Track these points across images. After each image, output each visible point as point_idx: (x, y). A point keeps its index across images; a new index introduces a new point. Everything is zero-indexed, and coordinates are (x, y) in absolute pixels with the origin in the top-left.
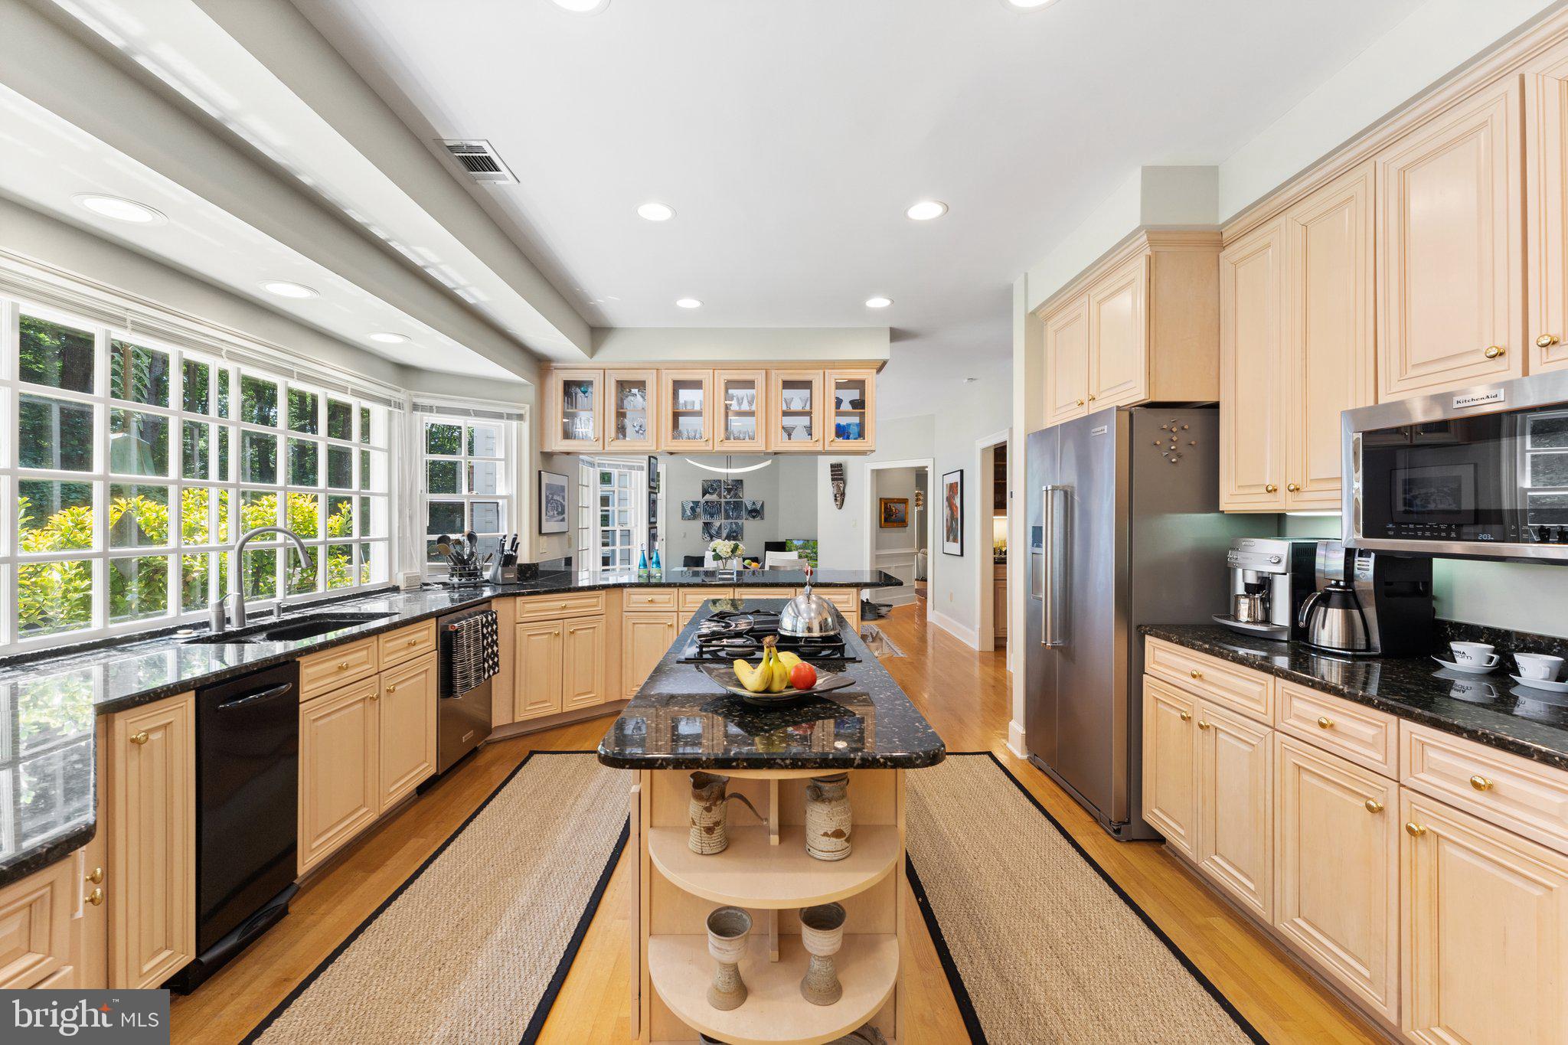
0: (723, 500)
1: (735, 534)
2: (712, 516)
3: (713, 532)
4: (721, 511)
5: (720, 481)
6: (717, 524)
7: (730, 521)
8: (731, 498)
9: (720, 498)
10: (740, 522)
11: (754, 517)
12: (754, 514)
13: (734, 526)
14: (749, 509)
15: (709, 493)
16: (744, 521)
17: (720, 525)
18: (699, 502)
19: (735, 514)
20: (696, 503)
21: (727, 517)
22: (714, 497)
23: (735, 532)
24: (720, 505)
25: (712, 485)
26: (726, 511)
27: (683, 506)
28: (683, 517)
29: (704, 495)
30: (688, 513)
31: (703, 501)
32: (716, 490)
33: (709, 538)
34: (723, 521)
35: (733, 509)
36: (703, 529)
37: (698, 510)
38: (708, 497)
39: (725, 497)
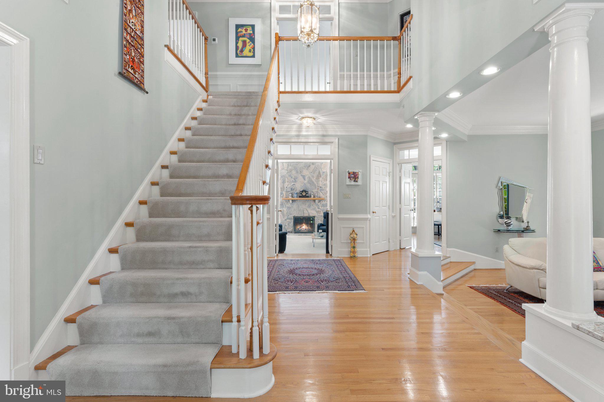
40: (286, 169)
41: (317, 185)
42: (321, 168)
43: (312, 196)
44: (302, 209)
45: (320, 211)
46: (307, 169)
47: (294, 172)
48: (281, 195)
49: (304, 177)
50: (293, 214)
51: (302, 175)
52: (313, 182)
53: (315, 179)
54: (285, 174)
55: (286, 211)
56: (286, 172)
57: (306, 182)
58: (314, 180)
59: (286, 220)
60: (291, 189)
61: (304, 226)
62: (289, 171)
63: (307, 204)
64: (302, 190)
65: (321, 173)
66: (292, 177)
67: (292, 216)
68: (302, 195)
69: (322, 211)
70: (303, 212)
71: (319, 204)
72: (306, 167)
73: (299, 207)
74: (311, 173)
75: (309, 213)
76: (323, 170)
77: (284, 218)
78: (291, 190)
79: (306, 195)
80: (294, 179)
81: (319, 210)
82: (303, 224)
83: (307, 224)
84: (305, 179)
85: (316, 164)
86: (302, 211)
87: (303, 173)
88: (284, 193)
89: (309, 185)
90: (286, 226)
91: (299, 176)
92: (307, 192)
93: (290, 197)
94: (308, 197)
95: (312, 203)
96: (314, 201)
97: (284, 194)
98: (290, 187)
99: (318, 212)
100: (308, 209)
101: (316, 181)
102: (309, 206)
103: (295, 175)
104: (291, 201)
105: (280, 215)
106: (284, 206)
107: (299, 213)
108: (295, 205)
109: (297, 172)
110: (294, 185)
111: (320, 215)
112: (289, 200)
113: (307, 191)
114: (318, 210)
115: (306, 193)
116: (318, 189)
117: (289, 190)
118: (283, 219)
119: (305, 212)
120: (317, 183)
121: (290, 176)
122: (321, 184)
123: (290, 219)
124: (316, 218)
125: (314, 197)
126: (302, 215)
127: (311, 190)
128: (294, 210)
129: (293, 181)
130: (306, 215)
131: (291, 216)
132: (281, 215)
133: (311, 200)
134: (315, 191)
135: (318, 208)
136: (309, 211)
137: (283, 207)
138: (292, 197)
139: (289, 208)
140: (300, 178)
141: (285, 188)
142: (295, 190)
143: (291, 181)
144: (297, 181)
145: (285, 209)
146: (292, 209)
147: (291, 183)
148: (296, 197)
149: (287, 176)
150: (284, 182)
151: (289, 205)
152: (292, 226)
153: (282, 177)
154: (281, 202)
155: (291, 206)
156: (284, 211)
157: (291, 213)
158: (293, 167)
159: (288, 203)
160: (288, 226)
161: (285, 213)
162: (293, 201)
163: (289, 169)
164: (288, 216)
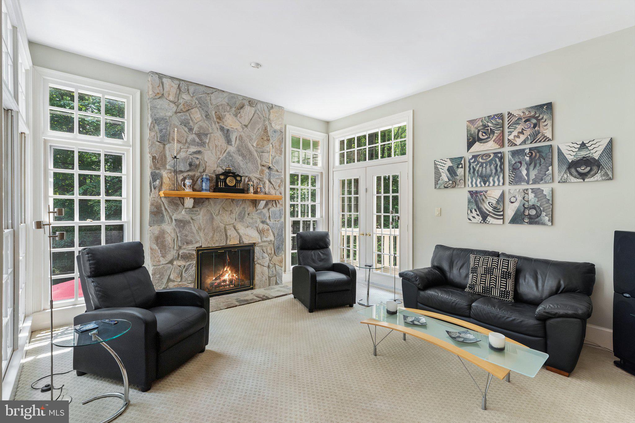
0: (507, 150)
1: (533, 212)
2: (485, 179)
3: (486, 207)
4: (503, 170)
5: (501, 116)
6: (494, 193)
7: (524, 186)
8: (524, 142)
9: (503, 145)
10: (546, 188)
11: (583, 176)
12: (583, 169)
13: (531, 196)
14: (570, 158)
15: (480, 140)
16: (556, 185)
17: (503, 195)
18: (461, 158)
19: (533, 174)
20: (458, 161)
21: (517, 179)
22: (490, 146)
23: (534, 207)
24: (502, 159)
25: (485, 126)
26: (515, 169)
27: (436, 168)
28: (436, 183)
29: (470, 145)
30: (445, 177)
31: (468, 156)
32: (492, 132)
33: (479, 218)
34: (507, 187)
35: (529, 165)
36: (469, 202)
37: (460, 171)
38: (478, 148)
39: (513, 144)
40: (171, 98)
41: (259, 161)
42: (269, 119)
43: (252, 190)
44: (222, 225)
45: (268, 230)
46: (236, 115)
47: (197, 115)
48: (154, 180)
49: (227, 133)
50: (197, 242)
51: (222, 129)
52: (251, 153)
53: (255, 145)
54: (169, 114)
55: (173, 235)
56: (174, 108)
57: (232, 149)
58: (252, 145)
59: (171, 262)
60: (190, 165)
61: (227, 275)
62: (181, 107)
63: (237, 210)
64: (220, 171)
65: (270, 133)
66: (191, 130)
67: (191, 249)
68: (226, 184)
69: (272, 228)
70: (226, 235)
71: (265, 211)
72: (234, 109)
73: (212, 219)
74: (246, 126)
75: (240, 237)
76: (273, 125)
77: (163, 257)
78: (188, 168)
79: (235, 186)
80: (199, 135)
81: (266, 227)
82: (225, 269)
83: (235, 267)
84: (229, 142)
85: (259, 106)
86: (223, 230)
87: (226, 123)
88: (165, 174)
89: (240, 158)
90: (174, 281)
91: (212, 129)
92: (238, 178)
93: (188, 190)
94: (242, 191)
95: (250, 209)
96: (255, 203)
97: (166, 180)
98: (185, 159)
99: (261, 232)
100: (239, 226)
101: (256, 151)
102: (241, 218)
103: (201, 123)
104: (189, 203)
105: (151, 249)
106: (167, 218)
107: (212, 237)
108: (201, 216)
109: (207, 116)
110: (199, 152)
111: (268, 239)
112: (182, 199)
113: (238, 176)
114: (261, 226)
115: (236, 180)
116: (262, 172)
117: (182, 167)
118: (163, 261)
119: (231, 233)
120: (261, 157)
121: (185, 123)
122: (268, 159)
123: (185, 257)
124: (257, 249)
125: (256, 192)
126: (223, 244)
127: (247, 175)
128: (200, 229)
129: (194, 141)
130: (233, 241)
131: (190, 247)
132: (155, 247)
133: (244, 201)
134: (255, 176)
135: (263, 222)
136: (242, 230)
137: (162, 221)
138: (194, 190)
139: (182, 224)
140: (217, 137)
141: (169, 158)
142: (201, 169)
143: (189, 140)
144: (207, 145)
145: (169, 228)
146: (193, 227)
147: (188, 147)
148: (206, 190)
149: (176, 121)
150: (164, 140)
151: (182, 214)
152: (190, 278)
153: (156, 121)
154: (152, 205)
155: (188, 218)
156: (166, 236)
157: (189, 238)
158: (194, 98)
159: (181, 207)
160: (179, 280)
161: (169, 239)
162: (198, 202)
163: (181, 101)
164: (180, 248)
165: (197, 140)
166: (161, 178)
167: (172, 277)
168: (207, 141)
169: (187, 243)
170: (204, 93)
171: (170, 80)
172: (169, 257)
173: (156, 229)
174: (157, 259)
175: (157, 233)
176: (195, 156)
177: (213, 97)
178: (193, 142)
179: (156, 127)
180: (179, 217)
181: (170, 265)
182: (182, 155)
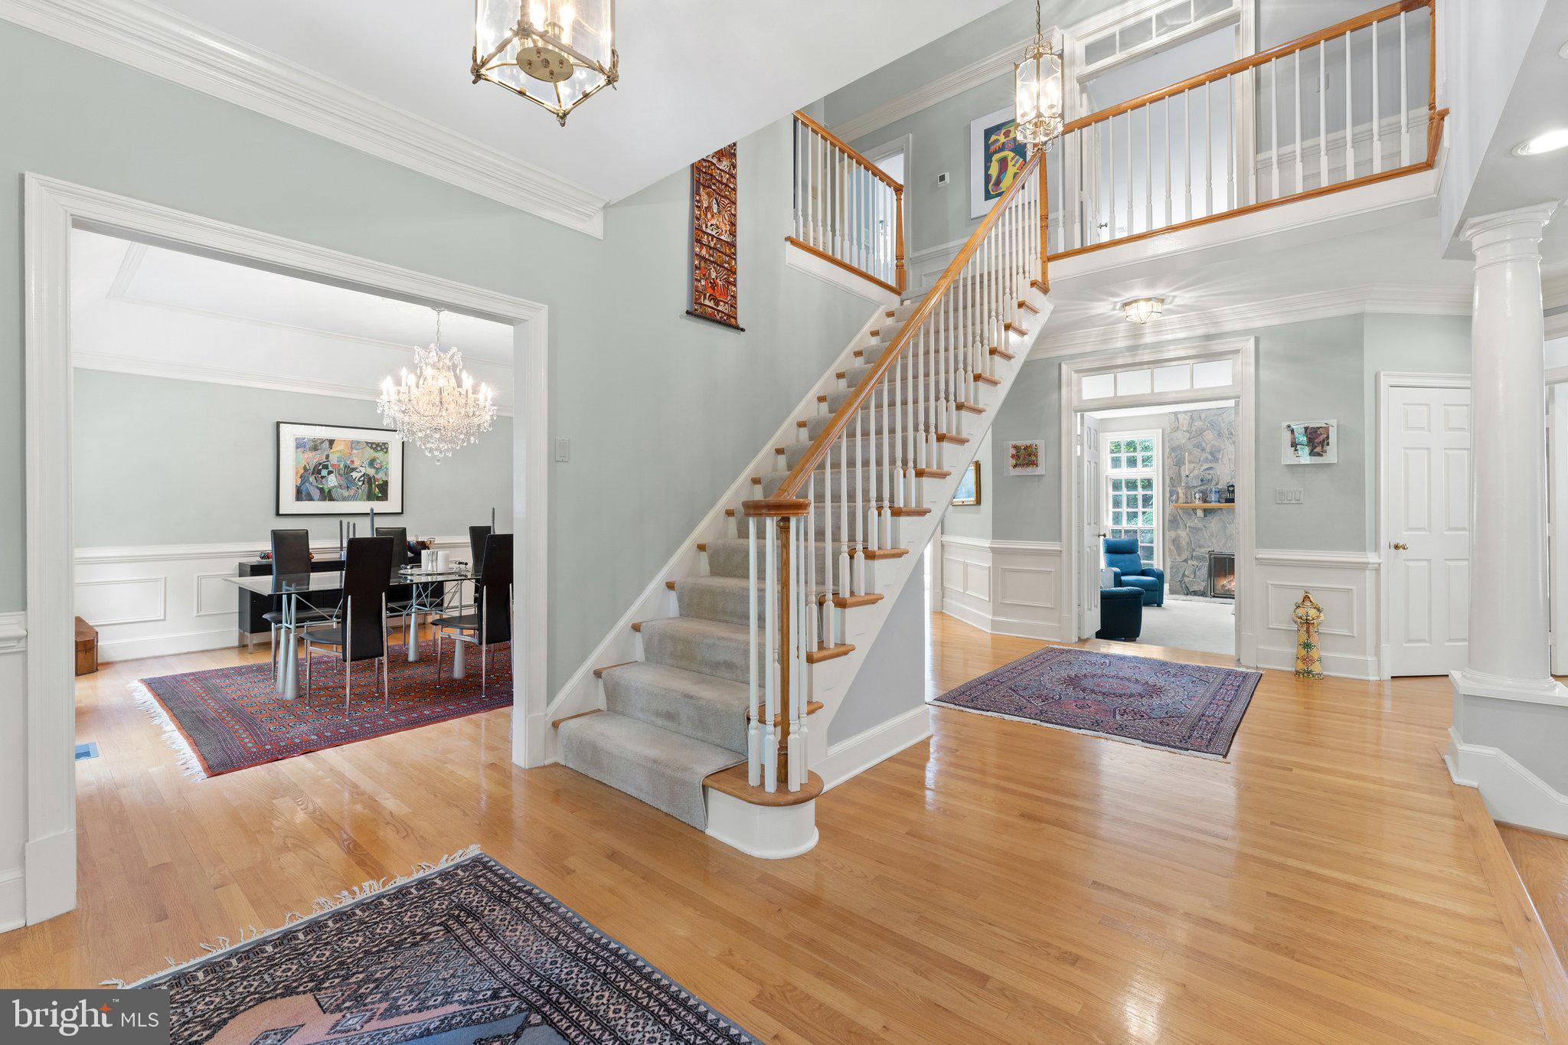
40: (1185, 429)
47: (1209, 436)
48: (1171, 495)
50: (1209, 546)
54: (1184, 441)
55: (1187, 539)
56: (1187, 435)
59: (1186, 561)
60: (1202, 480)
62: (1194, 433)
66: (1203, 450)
67: (1203, 552)
73: (1224, 527)
78: (1200, 483)
80: (1212, 454)
88: (1180, 490)
90: (1188, 577)
91: (1225, 445)
93: (1198, 503)
97: (1181, 495)
98: (1198, 475)
103: (1213, 442)
104: (1200, 513)
106: (1181, 525)
107: (1225, 543)
109: (1220, 435)
110: (1210, 468)
112: (1194, 510)
117: (1196, 483)
118: (1179, 559)
121: (1198, 446)
123: (1199, 559)
128: (1212, 535)
131: (1203, 550)
132: (1172, 547)
137: (1178, 527)
138: (1204, 502)
139: (1195, 530)
140: (1231, 451)
141: (1184, 478)
142: (1214, 483)
143: (1202, 459)
144: (1220, 460)
145: (1183, 534)
146: (1205, 534)
147: (1201, 466)
148: (1215, 502)
149: (1190, 446)
150: (1179, 463)
151: (1195, 522)
152: (1203, 577)
153: (1173, 449)
154: (1170, 514)
155: (1200, 525)
156: (1181, 539)
157: (1202, 543)
158: (1206, 423)
159: (1194, 517)
160: (1193, 576)
161: (1183, 543)
162: (1207, 512)
163: (1194, 428)
164: (1194, 550)
165: (1210, 457)
166: (1178, 493)
167: (1186, 573)
168: (1220, 457)
169: (1200, 547)
170: (1215, 415)
171: (1183, 415)
172: (1184, 557)
173: (1173, 534)
174: (1173, 557)
175: (1174, 536)
176: (1208, 472)
177: (1224, 416)
178: (1206, 460)
179: (1173, 454)
180: (1192, 525)
181: (1185, 563)
182: (1196, 472)
